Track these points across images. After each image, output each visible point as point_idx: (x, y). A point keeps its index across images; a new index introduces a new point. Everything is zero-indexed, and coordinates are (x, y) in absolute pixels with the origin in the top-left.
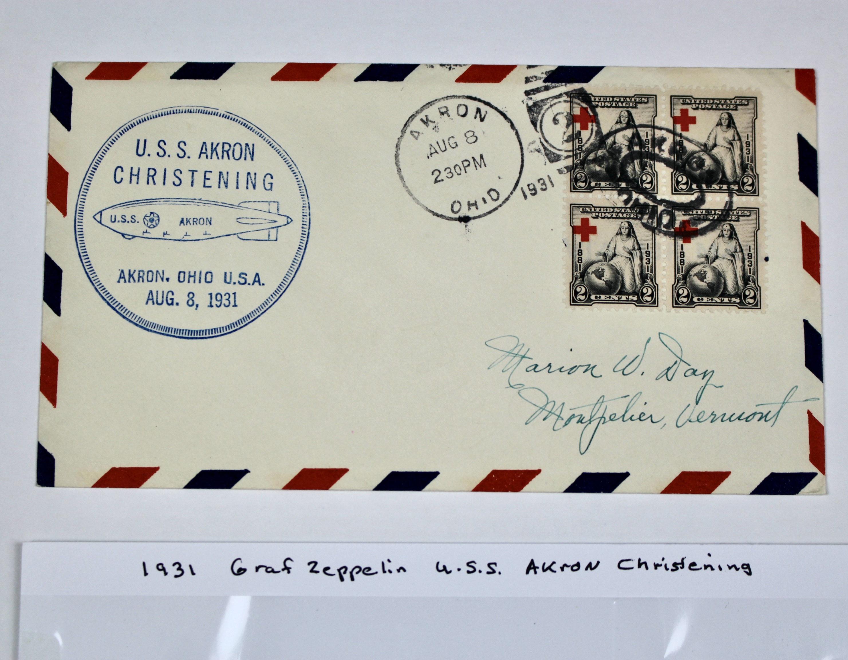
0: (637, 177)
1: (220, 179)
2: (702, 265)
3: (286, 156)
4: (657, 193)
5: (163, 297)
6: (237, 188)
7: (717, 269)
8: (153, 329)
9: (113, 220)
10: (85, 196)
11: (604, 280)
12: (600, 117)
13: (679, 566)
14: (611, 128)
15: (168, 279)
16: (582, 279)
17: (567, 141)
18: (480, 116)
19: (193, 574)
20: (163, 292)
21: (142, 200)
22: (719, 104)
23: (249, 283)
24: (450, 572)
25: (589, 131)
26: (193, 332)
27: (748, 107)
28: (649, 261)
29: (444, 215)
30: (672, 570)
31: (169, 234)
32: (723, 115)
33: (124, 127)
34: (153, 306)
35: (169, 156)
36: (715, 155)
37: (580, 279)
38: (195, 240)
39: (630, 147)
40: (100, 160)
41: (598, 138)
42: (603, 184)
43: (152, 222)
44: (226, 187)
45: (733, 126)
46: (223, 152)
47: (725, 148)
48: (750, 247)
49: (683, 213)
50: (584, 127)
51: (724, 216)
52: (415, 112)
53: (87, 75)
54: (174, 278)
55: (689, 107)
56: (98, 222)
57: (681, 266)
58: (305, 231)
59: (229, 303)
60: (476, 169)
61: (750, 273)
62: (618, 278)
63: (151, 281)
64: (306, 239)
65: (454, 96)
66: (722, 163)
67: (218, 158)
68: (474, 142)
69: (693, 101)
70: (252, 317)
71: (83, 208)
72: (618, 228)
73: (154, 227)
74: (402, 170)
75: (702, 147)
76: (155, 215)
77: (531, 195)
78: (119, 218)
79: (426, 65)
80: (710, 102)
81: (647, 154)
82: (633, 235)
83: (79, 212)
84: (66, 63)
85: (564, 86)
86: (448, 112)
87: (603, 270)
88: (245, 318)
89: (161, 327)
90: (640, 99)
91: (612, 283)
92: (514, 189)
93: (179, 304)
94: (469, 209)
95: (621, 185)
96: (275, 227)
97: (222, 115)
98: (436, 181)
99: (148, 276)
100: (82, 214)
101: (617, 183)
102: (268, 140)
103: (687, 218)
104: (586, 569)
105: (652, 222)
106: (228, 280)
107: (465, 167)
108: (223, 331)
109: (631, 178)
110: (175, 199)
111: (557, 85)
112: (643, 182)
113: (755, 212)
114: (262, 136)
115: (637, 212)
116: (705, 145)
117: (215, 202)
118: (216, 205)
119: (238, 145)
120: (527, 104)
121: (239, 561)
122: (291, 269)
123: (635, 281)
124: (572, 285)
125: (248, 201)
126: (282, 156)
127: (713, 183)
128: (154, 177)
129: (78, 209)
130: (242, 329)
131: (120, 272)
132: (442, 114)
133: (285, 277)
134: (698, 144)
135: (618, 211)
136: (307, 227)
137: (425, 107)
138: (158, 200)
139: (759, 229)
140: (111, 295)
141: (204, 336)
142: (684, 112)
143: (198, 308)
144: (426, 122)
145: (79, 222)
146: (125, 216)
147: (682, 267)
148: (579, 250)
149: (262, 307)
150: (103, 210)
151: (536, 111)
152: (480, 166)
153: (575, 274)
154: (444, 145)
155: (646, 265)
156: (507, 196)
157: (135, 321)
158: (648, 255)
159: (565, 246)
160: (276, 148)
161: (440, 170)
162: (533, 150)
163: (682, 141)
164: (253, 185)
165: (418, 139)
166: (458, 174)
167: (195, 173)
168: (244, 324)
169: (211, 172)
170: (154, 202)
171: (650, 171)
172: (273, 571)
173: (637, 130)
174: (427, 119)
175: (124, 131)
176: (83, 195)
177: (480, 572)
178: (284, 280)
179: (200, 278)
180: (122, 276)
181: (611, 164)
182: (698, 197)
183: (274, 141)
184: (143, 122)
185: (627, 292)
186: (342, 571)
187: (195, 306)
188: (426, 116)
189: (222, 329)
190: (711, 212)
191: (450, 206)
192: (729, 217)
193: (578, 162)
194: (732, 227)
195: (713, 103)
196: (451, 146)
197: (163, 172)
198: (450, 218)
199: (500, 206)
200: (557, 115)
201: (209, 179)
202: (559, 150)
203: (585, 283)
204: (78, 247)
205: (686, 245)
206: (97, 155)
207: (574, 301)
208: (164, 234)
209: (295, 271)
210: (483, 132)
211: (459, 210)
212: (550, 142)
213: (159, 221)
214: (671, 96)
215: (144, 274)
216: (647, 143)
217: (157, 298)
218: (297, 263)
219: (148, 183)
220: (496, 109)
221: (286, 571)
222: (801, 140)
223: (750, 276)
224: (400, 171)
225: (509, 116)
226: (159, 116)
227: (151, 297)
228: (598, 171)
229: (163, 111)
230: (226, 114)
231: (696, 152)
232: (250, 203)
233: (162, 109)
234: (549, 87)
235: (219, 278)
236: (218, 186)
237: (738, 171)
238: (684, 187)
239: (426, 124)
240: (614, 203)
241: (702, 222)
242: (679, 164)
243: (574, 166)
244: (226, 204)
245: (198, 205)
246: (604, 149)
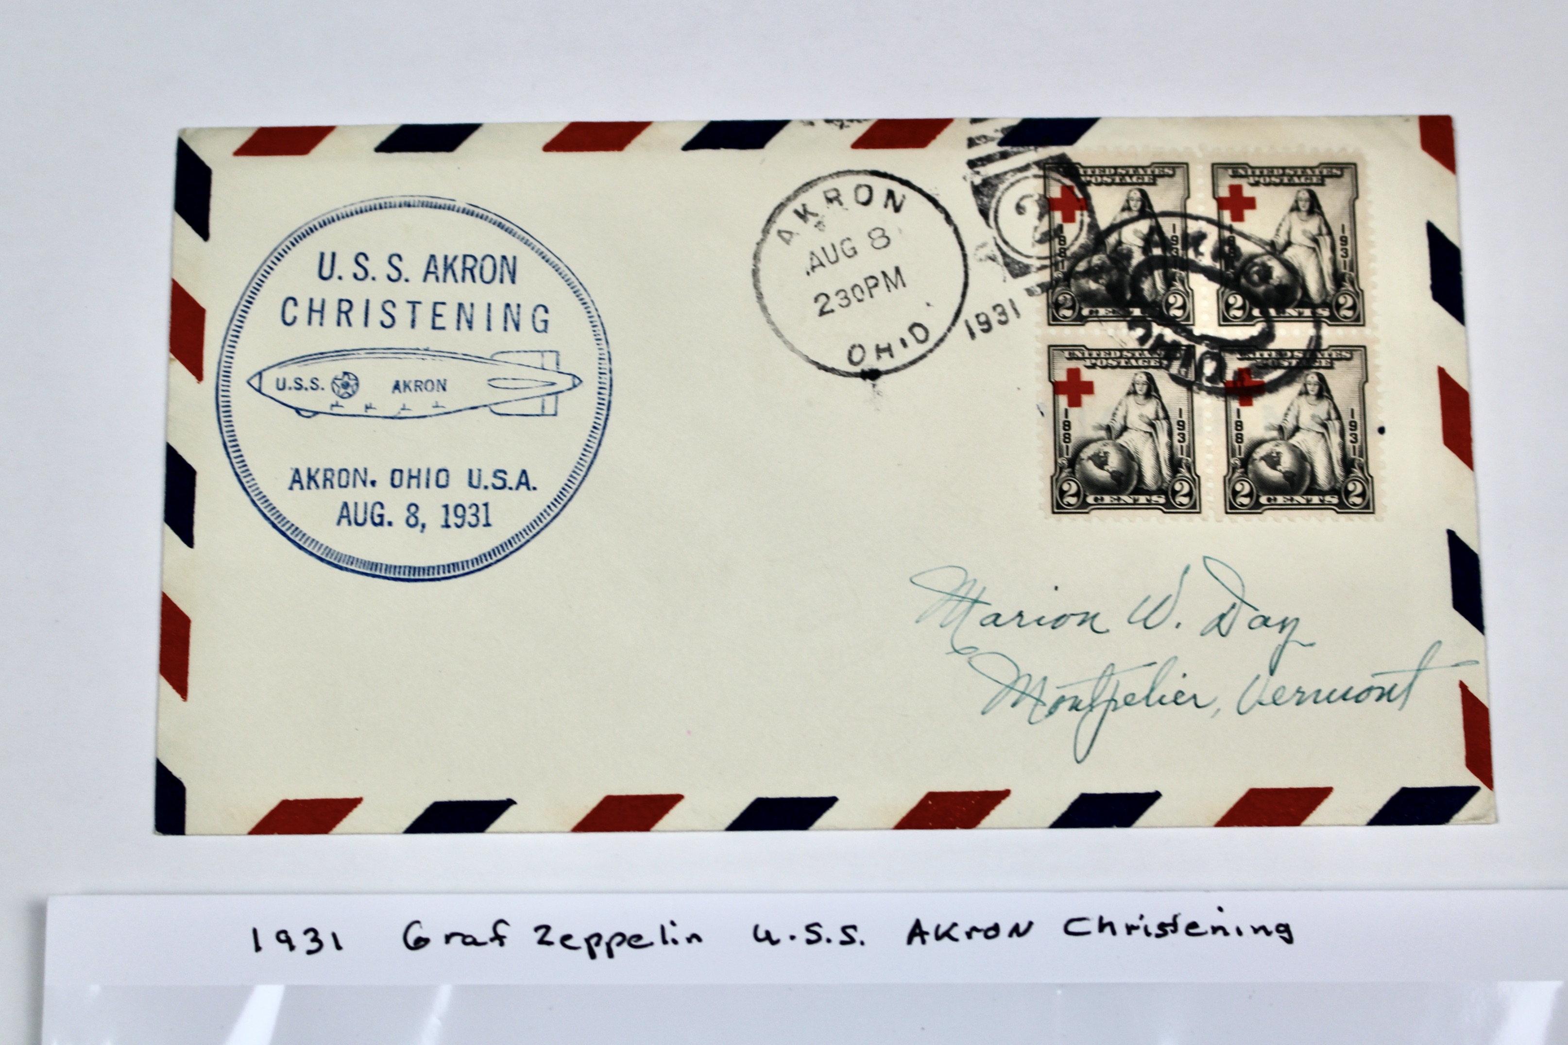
0: (1159, 298)
1: (459, 315)
2: (1273, 443)
3: (570, 274)
4: (1193, 325)
5: (366, 512)
6: (489, 329)
7: (1298, 448)
8: (349, 566)
9: (281, 386)
10: (234, 347)
11: (1108, 471)
12: (1095, 202)
13: (1169, 929)
14: (1114, 219)
15: (373, 483)
16: (1071, 469)
17: (1041, 242)
18: (894, 202)
19: (339, 947)
20: (366, 504)
21: (330, 352)
22: (1294, 175)
23: (511, 486)
24: (778, 942)
25: (1077, 224)
26: (417, 570)
27: (1342, 180)
28: (1184, 438)
29: (836, 367)
30: (1158, 936)
31: (375, 408)
32: (1300, 195)
33: (299, 233)
34: (350, 527)
35: (374, 278)
36: (1290, 260)
37: (1068, 470)
38: (419, 417)
39: (1146, 250)
40: (258, 286)
41: (1092, 236)
42: (1102, 311)
43: (346, 389)
44: (470, 327)
45: (1319, 211)
46: (464, 271)
47: (1306, 248)
48: (1353, 410)
49: (1239, 356)
50: (1069, 218)
51: (1308, 360)
52: (785, 199)
53: (235, 149)
54: (384, 480)
55: (1243, 182)
56: (256, 390)
57: (1237, 445)
58: (603, 399)
59: (478, 520)
60: (889, 291)
61: (1355, 455)
63: (346, 486)
64: (604, 412)
65: (850, 172)
66: (1302, 273)
67: (456, 281)
68: (885, 247)
70: (516, 543)
71: (230, 367)
72: (1130, 384)
73: (350, 396)
74: (765, 295)
75: (1268, 248)
76: (352, 377)
77: (981, 333)
78: (290, 383)
79: (802, 121)
80: (1278, 172)
81: (1175, 261)
82: (1155, 394)
83: (225, 374)
84: (202, 130)
85: (1033, 152)
86: (840, 198)
87: (1106, 453)
88: (504, 545)
89: (363, 562)
90: (1162, 169)
91: (1121, 474)
92: (954, 322)
93: (393, 524)
94: (879, 357)
95: (1132, 312)
96: (553, 394)
97: (461, 210)
98: (822, 313)
99: (339, 478)
100: (229, 377)
101: (1126, 309)
102: (539, 249)
103: (1245, 364)
104: (1010, 935)
105: (1187, 373)
106: (475, 483)
107: (869, 288)
108: (468, 567)
109: (1149, 300)
110: (384, 349)
111: (1021, 149)
112: (1169, 306)
113: (1360, 352)
114: (529, 243)
115: (1162, 356)
117: (451, 353)
118: (453, 358)
119: (489, 260)
120: (972, 183)
121: (416, 926)
122: (581, 462)
123: (1160, 471)
124: (1055, 480)
125: (507, 351)
126: (562, 274)
127: (1288, 306)
128: (351, 315)
129: (223, 369)
130: (499, 564)
131: (293, 472)
132: (830, 200)
133: (571, 477)
134: (1260, 242)
135: (1130, 355)
136: (607, 392)
137: (801, 191)
138: (356, 352)
139: (1367, 382)
140: (278, 511)
141: (436, 576)
142: (1236, 190)
143: (426, 530)
144: (803, 215)
145: (223, 391)
146: (301, 379)
147: (1240, 447)
148: (1064, 422)
149: (533, 527)
150: (264, 370)
151: (988, 192)
152: (896, 286)
153: (1059, 461)
154: (834, 252)
156: (942, 335)
157: (319, 554)
158: (1181, 428)
159: (1041, 416)
160: (553, 263)
161: (829, 295)
162: (983, 257)
163: (1234, 237)
164: (515, 325)
165: (791, 243)
166: (860, 301)
167: (417, 305)
168: (503, 554)
169: (444, 303)
170: (348, 355)
171: (1181, 288)
172: (475, 942)
173: (1157, 222)
174: (805, 211)
175: (298, 239)
176: (230, 346)
177: (829, 941)
178: (569, 480)
179: (428, 480)
180: (297, 478)
181: (1115, 277)
182: (1263, 330)
183: (550, 251)
184: (330, 223)
185: (1147, 491)
186: (593, 941)
187: (419, 527)
189: (465, 564)
190: (1286, 354)
191: (846, 354)
193: (1059, 275)
194: (1322, 379)
195: (1283, 175)
196: (845, 254)
197: (365, 305)
198: (847, 373)
199: (931, 351)
200: (1022, 199)
201: (440, 315)
202: (1027, 256)
203: (1077, 476)
204: (223, 433)
205: (1245, 410)
206: (253, 278)
207: (1058, 507)
208: (367, 408)
209: (587, 465)
210: (900, 230)
211: (862, 360)
212: (1012, 243)
213: (358, 386)
214: (1213, 165)
215: (333, 474)
216: (1174, 242)
217: (356, 515)
218: (590, 452)
219: (339, 324)
220: (920, 191)
221: (497, 942)
222: (1433, 233)
223: (1354, 459)
224: (761, 296)
225: (942, 202)
226: (357, 213)
227: (345, 513)
228: (1094, 291)
229: (363, 205)
230: (468, 207)
231: (1256, 256)
232: (511, 353)
234: (1007, 153)
235: (459, 479)
236: (456, 327)
238: (1239, 313)
239: (804, 218)
240: (1123, 342)
241: (1271, 370)
242: (1230, 276)
243: (1054, 282)
244: (470, 356)
245: (423, 359)
246: (1103, 254)
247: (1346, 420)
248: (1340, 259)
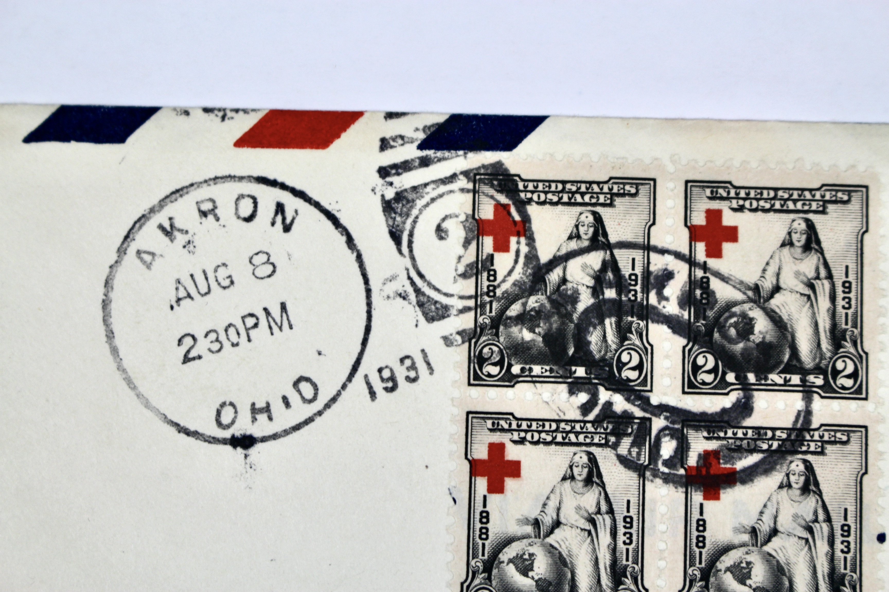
0: (609, 355)
2: (744, 549)
4: (651, 391)
7: (774, 557)
11: (533, 578)
12: (536, 226)
14: (559, 250)
16: (486, 575)
17: (464, 276)
18: (284, 219)
22: (788, 199)
25: (511, 256)
27: (850, 206)
28: (630, 538)
29: (200, 431)
32: (795, 225)
36: (777, 310)
37: (483, 575)
39: (596, 291)
41: (529, 271)
42: (537, 369)
45: (816, 247)
47: (798, 295)
48: (846, 510)
49: (705, 434)
50: (502, 246)
51: (793, 442)
52: (148, 211)
55: (723, 206)
57: (697, 551)
60: (272, 334)
61: (845, 568)
62: (564, 575)
65: (231, 177)
66: (792, 327)
68: (269, 276)
69: (732, 194)
72: (567, 466)
74: (116, 334)
75: (750, 293)
77: (384, 392)
79: (175, 109)
80: (768, 194)
81: (633, 307)
82: (598, 481)
85: (462, 158)
86: (217, 211)
87: (531, 555)
90: (622, 186)
91: (550, 584)
92: (350, 377)
94: (254, 420)
95: (575, 372)
98: (187, 359)
101: (568, 367)
103: (713, 445)
105: (639, 454)
107: (247, 330)
109: (597, 356)
111: (447, 154)
112: (621, 365)
113: (860, 434)
115: (608, 431)
116: (756, 288)
120: (383, 196)
123: (599, 581)
124: (466, 588)
127: (771, 371)
132: (204, 214)
134: (741, 286)
135: (568, 428)
137: (168, 200)
139: (866, 473)
142: (714, 216)
144: (169, 231)
147: (701, 553)
148: (482, 513)
151: (401, 209)
152: (280, 328)
153: (473, 563)
154: (205, 281)
155: (624, 547)
156: (334, 393)
158: (628, 525)
159: (453, 502)
161: (196, 336)
162: (392, 295)
163: (708, 278)
165: (152, 267)
166: (234, 345)
171: (638, 342)
173: (612, 255)
174: (172, 226)
181: (555, 326)
182: (738, 400)
188: (171, 219)
190: (766, 434)
191: (215, 413)
192: (803, 445)
193: (486, 320)
194: (809, 467)
195: (775, 198)
196: (219, 284)
198: (214, 438)
199: (320, 413)
200: (444, 220)
202: (446, 295)
203: (494, 583)
205: (710, 506)
210: (289, 255)
211: (233, 422)
212: (428, 277)
214: (687, 182)
216: (633, 283)
220: (317, 205)
223: (844, 575)
224: (111, 335)
225: (343, 221)
228: (528, 342)
231: (735, 304)
234: (430, 159)
237: (826, 345)
238: (709, 378)
239: (171, 235)
240: (560, 410)
241: (745, 454)
242: (700, 329)
243: (478, 329)
246: (542, 294)
247: (838, 522)
248: (840, 311)
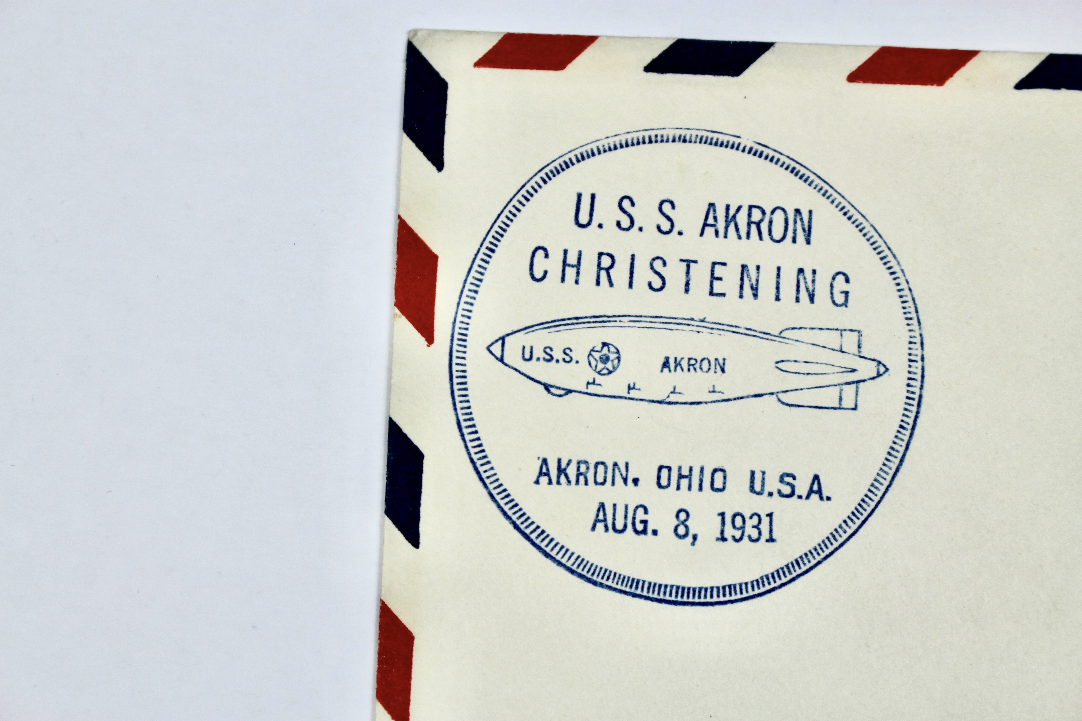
1: (742, 279)
3: (876, 237)
5: (626, 517)
6: (778, 299)
8: (604, 581)
9: (527, 356)
10: (472, 304)
15: (636, 481)
20: (626, 507)
21: (586, 317)
23: (800, 494)
26: (686, 591)
31: (639, 389)
33: (551, 167)
34: (607, 534)
35: (641, 229)
38: (692, 403)
40: (501, 232)
43: (606, 363)
44: (755, 296)
46: (749, 224)
53: (476, 59)
54: (649, 479)
56: (497, 358)
58: (913, 393)
59: (760, 533)
63: (603, 484)
64: (914, 409)
67: (740, 237)
70: (805, 564)
71: (467, 329)
73: (610, 372)
76: (612, 349)
78: (538, 353)
83: (459, 337)
84: (436, 31)
88: (790, 566)
89: (622, 577)
93: (659, 533)
96: (853, 383)
97: (747, 149)
99: (596, 473)
100: (465, 340)
102: (840, 203)
106: (758, 488)
108: (747, 591)
110: (651, 317)
114: (828, 195)
117: (732, 326)
118: (734, 332)
119: (779, 213)
122: (885, 468)
125: (798, 327)
126: (868, 237)
128: (611, 271)
129: (457, 330)
130: (784, 589)
131: (540, 462)
133: (872, 485)
136: (918, 384)
138: (618, 319)
140: (520, 509)
141: (708, 599)
143: (698, 543)
145: (458, 357)
146: (551, 349)
149: (826, 545)
150: (508, 335)
157: (569, 564)
160: (856, 220)
164: (810, 295)
167: (692, 265)
168: (789, 577)
169: (724, 264)
170: (610, 321)
175: (550, 175)
176: (466, 303)
178: (870, 490)
179: (701, 481)
180: (544, 470)
183: (853, 206)
184: (589, 157)
187: (690, 539)
189: (744, 587)
197: (630, 261)
201: (720, 279)
204: (455, 409)
206: (495, 221)
208: (629, 388)
209: (891, 472)
213: (619, 361)
215: (588, 468)
217: (614, 519)
218: (896, 457)
219: (598, 283)
226: (622, 146)
227: (601, 517)
229: (629, 137)
230: (756, 147)
232: (803, 330)
233: (628, 133)
235: (739, 482)
236: (738, 294)
244: (754, 330)
245: (698, 332)
